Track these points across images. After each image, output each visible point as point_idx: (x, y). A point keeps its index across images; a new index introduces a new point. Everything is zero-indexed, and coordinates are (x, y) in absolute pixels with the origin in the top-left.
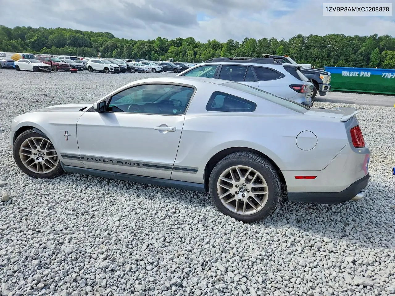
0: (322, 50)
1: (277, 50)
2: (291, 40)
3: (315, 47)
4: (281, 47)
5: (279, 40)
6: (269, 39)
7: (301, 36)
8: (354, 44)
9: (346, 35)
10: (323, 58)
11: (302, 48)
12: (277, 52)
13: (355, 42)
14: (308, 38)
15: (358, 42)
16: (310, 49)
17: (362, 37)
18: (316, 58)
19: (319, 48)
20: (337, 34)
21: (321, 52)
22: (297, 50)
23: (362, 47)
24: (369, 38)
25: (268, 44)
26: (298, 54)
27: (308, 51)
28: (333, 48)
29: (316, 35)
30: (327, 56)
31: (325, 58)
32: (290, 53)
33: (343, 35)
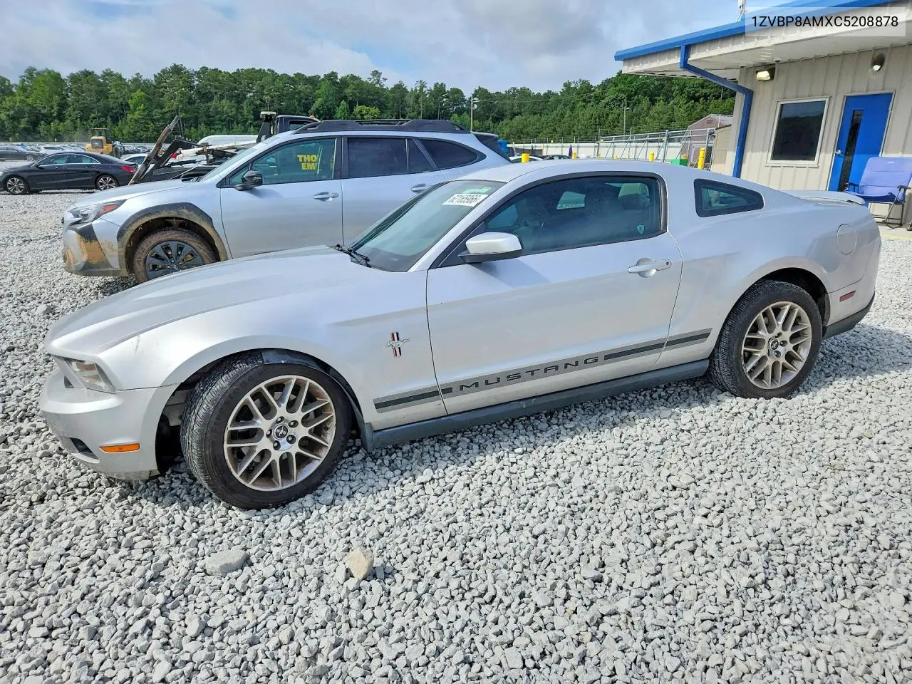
0: (239, 102)
1: (130, 101)
2: (159, 78)
3: (222, 97)
4: (139, 93)
5: (128, 76)
6: (99, 73)
7: (181, 69)
8: (300, 92)
9: (280, 72)
10: (246, 121)
11: (190, 98)
12: (132, 106)
13: (300, 87)
14: (198, 74)
15: (307, 88)
16: (211, 99)
17: (310, 78)
18: (232, 122)
19: (231, 97)
20: (258, 69)
21: (239, 108)
22: (180, 101)
23: (316, 97)
24: (323, 80)
25: (100, 85)
26: (186, 112)
27: (209, 104)
28: (261, 100)
29: (216, 70)
30: (252, 117)
31: (250, 121)
32: (166, 110)
33: (273, 71)
